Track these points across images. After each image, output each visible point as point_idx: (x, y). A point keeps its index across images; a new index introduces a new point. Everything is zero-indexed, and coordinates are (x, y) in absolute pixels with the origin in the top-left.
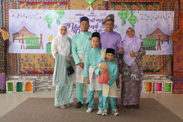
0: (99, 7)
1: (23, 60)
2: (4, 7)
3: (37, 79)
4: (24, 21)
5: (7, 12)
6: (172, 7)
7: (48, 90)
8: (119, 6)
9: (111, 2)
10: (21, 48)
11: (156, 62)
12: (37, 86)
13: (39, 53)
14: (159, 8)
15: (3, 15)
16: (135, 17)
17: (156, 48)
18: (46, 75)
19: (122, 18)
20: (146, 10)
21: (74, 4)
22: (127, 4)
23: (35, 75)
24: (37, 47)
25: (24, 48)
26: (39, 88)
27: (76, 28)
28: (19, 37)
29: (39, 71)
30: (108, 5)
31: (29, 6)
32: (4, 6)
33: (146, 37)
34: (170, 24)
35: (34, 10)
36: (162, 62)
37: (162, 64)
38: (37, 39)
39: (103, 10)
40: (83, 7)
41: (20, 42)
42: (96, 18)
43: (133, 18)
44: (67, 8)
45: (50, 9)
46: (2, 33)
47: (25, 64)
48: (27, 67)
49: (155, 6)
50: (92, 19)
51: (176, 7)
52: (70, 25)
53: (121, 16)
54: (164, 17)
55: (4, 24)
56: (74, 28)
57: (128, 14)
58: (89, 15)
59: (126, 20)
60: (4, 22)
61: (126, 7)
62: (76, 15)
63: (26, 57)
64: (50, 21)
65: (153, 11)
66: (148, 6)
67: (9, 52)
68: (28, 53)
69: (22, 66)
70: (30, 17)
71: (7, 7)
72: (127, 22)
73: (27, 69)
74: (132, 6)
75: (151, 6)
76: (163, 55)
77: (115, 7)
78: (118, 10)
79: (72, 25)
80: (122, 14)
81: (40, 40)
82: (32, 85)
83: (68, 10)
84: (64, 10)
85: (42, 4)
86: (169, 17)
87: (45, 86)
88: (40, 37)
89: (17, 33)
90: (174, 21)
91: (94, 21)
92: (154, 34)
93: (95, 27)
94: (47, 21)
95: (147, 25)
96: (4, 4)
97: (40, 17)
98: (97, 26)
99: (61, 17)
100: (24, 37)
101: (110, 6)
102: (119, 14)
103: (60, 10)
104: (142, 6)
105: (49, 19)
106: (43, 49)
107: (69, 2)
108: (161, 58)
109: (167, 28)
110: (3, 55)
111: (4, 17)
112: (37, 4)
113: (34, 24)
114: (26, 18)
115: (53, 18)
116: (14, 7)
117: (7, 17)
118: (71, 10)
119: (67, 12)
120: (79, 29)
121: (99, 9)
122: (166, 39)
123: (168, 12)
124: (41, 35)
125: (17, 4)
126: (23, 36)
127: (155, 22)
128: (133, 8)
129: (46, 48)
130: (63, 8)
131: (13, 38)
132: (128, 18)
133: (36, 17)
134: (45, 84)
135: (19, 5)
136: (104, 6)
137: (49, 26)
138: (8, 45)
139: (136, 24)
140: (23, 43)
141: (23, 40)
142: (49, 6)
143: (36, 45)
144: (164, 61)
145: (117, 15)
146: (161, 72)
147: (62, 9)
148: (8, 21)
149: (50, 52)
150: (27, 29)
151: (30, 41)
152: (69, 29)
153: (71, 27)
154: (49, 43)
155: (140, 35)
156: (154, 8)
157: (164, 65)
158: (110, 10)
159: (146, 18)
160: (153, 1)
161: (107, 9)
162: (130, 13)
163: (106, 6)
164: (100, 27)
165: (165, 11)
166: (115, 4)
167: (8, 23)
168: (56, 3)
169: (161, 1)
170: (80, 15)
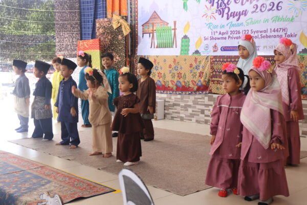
3: (167, 100)
7: (179, 119)
10: (151, 47)
12: (166, 111)
13: (171, 55)
18: (178, 93)
23: (164, 92)
25: (154, 47)
26: (168, 114)
27: (223, 5)
28: (148, 29)
29: (171, 85)
38: (170, 31)
41: (150, 36)
48: (156, 79)
55: (133, 10)
56: (221, 6)
60: (133, 6)
63: (155, 61)
67: (138, 54)
68: (157, 55)
81: (173, 31)
87: (176, 113)
88: (173, 27)
89: (146, 23)
100: (155, 28)
106: (176, 47)
113: (167, 5)
120: (227, 6)
124: (175, 23)
126: (153, 27)
129: (180, 46)
131: (143, 31)
134: (176, 109)
137: (185, 6)
138: (137, 43)
141: (153, 33)
143: (168, 41)
149: (186, 52)
150: (158, 14)
151: (162, 34)
152: (212, 8)
153: (215, 5)
154: (185, 37)
167: (137, 9)
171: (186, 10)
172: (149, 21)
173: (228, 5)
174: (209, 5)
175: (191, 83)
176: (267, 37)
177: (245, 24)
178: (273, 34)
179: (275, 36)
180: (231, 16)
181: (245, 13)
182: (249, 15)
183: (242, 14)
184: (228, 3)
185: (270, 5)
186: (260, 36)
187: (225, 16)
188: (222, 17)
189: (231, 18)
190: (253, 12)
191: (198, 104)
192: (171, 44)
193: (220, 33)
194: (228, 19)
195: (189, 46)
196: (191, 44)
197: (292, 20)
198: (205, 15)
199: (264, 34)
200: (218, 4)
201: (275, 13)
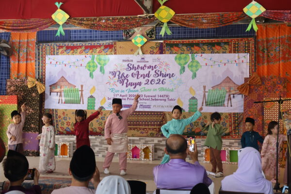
0: (152, 50)
1: (60, 117)
2: (40, 53)
4: (62, 69)
5: (44, 59)
8: (176, 48)
9: (166, 44)
10: (59, 103)
11: (224, 122)
14: (227, 51)
15: (39, 62)
16: (198, 62)
17: (226, 103)
19: (180, 64)
20: (211, 53)
21: (120, 47)
22: (186, 46)
25: (62, 103)
27: (123, 77)
28: (56, 89)
30: (163, 48)
31: (68, 51)
33: (212, 89)
34: (244, 71)
35: (75, 56)
36: (233, 122)
37: (233, 125)
38: (77, 92)
39: (156, 54)
40: (132, 50)
41: (57, 95)
42: (148, 65)
43: (195, 64)
44: (113, 52)
45: (92, 54)
46: (37, 85)
47: (62, 122)
48: (65, 126)
49: (224, 48)
50: (143, 66)
51: (252, 48)
52: (115, 74)
53: (179, 62)
54: (236, 61)
55: (40, 74)
56: (121, 78)
57: (187, 59)
58: (139, 61)
59: (185, 66)
60: (40, 71)
61: (186, 49)
62: (124, 61)
63: (64, 113)
64: (92, 69)
65: (221, 54)
66: (213, 48)
67: (45, 108)
68: (66, 109)
69: (60, 125)
70: (70, 64)
71: (44, 53)
72: (187, 69)
73: (65, 128)
74: (192, 48)
75: (217, 47)
76: (234, 114)
77: (171, 50)
78: (176, 53)
79: (118, 73)
80: (180, 58)
81: (80, 92)
82: (68, 147)
83: (114, 56)
84: (109, 56)
85: (83, 48)
86: (243, 61)
88: (80, 89)
89: (54, 84)
90: (250, 67)
91: (145, 68)
92: (223, 85)
94: (89, 70)
95: (213, 73)
96: (41, 50)
97: (81, 65)
98: (149, 74)
100: (62, 89)
101: (165, 48)
102: (176, 58)
103: (105, 55)
104: (206, 47)
105: (91, 67)
106: (83, 103)
107: (115, 46)
108: (231, 117)
109: (240, 76)
110: (37, 111)
111: (40, 65)
112: (77, 49)
113: (74, 73)
114: (65, 65)
115: (95, 65)
116: (52, 53)
117: (44, 65)
118: (117, 55)
120: (126, 78)
121: (152, 53)
123: (241, 55)
124: (82, 86)
125: (56, 48)
126: (61, 88)
128: (195, 51)
129: (87, 103)
130: (108, 53)
131: (50, 90)
132: (187, 64)
133: (76, 64)
135: (57, 50)
136: (158, 49)
137: (91, 75)
138: (44, 99)
139: (198, 71)
140: (61, 97)
141: (61, 92)
142: (91, 51)
144: (235, 121)
145: (174, 60)
146: (232, 136)
148: (45, 69)
149: (92, 107)
150: (66, 79)
151: (69, 94)
152: (114, 78)
153: (117, 77)
154: (91, 97)
155: (204, 86)
156: (222, 50)
157: (235, 127)
158: (165, 53)
159: (212, 63)
160: (221, 41)
161: (161, 53)
162: (191, 57)
163: (160, 49)
164: (152, 76)
165: (237, 54)
166: (171, 46)
167: (45, 73)
168: (100, 46)
169: (231, 41)
170: (128, 61)
171: (93, 78)
172: (57, 83)
174: (112, 77)
175: (97, 129)
176: (156, 100)
177: (140, 91)
178: (160, 98)
179: (161, 100)
181: (140, 84)
182: (143, 85)
183: (138, 84)
184: (127, 76)
185: (157, 80)
186: (150, 99)
187: (125, 85)
188: (123, 85)
189: (129, 87)
190: (145, 84)
191: (104, 144)
192: (78, 101)
193: (121, 95)
194: (127, 86)
195: (94, 103)
196: (96, 101)
197: (172, 90)
198: (109, 83)
199: (153, 98)
200: (119, 76)
201: (161, 85)
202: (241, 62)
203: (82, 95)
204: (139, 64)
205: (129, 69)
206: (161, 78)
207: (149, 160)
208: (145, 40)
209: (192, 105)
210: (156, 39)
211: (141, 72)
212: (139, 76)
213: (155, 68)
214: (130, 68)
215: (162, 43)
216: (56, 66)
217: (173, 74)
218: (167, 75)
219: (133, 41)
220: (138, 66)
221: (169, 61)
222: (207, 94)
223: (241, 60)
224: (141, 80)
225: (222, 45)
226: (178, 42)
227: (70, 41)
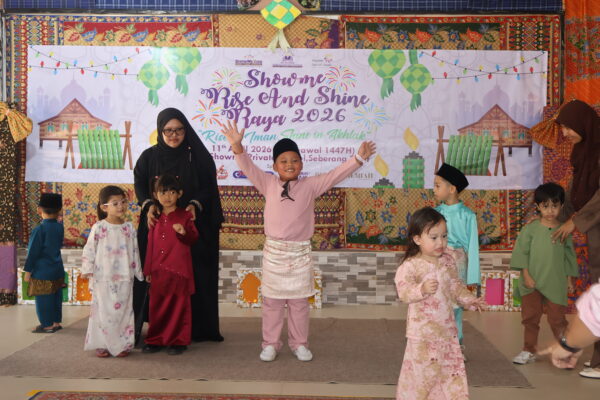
0: (310, 37)
1: (68, 202)
2: (13, 38)
4: (73, 82)
5: (23, 54)
6: (541, 39)
8: (371, 35)
9: (347, 23)
10: (65, 167)
11: (489, 212)
13: (120, 182)
14: (498, 42)
15: (9, 63)
16: (425, 70)
17: (491, 167)
19: (381, 74)
20: (458, 48)
21: (230, 29)
22: (398, 31)
24: (114, 161)
25: (74, 167)
27: (237, 103)
28: (57, 131)
30: (338, 33)
31: (91, 35)
32: (13, 34)
33: (458, 133)
34: (536, 93)
35: (108, 48)
36: (508, 211)
38: (114, 139)
39: (321, 47)
40: (259, 37)
41: (60, 146)
42: (301, 74)
43: (417, 74)
44: (210, 41)
45: (155, 45)
46: (9, 120)
47: (74, 215)
48: (82, 226)
49: (487, 37)
50: (288, 76)
51: (554, 39)
52: (217, 94)
53: (378, 68)
54: (516, 70)
55: (13, 92)
56: (232, 105)
57: (400, 61)
58: (279, 63)
59: (394, 78)
60: (13, 84)
61: (395, 38)
62: (238, 63)
63: (79, 193)
64: (154, 81)
65: (481, 52)
66: (463, 37)
67: (27, 179)
68: (85, 182)
69: (67, 224)
70: (95, 69)
71: (23, 39)
72: (397, 85)
73: (81, 232)
74: (412, 36)
75: (472, 35)
76: (513, 192)
77: (359, 39)
78: (370, 47)
79: (223, 94)
80: (381, 60)
81: (123, 141)
83: (212, 49)
84: (201, 49)
85: (131, 29)
86: (532, 69)
88: (125, 133)
89: (52, 119)
90: (548, 83)
91: (292, 81)
92: (485, 125)
93: (297, 101)
94: (146, 84)
95: (462, 95)
96: (13, 30)
97: (126, 71)
98: (303, 97)
99: (189, 70)
100: (74, 132)
101: (344, 35)
102: (371, 59)
103: (188, 47)
104: (444, 34)
105: (151, 75)
107: (215, 24)
108: (505, 199)
109: (524, 103)
110: (9, 186)
111: (13, 69)
112: (115, 31)
113: (107, 91)
114: (83, 72)
115: (164, 71)
116: (46, 39)
117: (23, 69)
118: (221, 49)
119: (209, 52)
120: (245, 106)
121: (311, 44)
122: (523, 140)
123: (529, 54)
124: (128, 125)
125: (55, 28)
126: (70, 128)
127: (488, 85)
128: (418, 43)
130: (197, 42)
131: (41, 135)
132: (400, 73)
133: (112, 67)
135: (59, 32)
136: (326, 35)
137: (152, 97)
138: (25, 157)
139: (425, 91)
140: (72, 151)
141: (70, 141)
142: (152, 36)
143: (111, 157)
144: (514, 209)
145: (367, 64)
146: (506, 245)
147: (194, 45)
148: (25, 81)
150: (85, 106)
151: (93, 143)
152: (213, 105)
153: (221, 102)
155: (439, 127)
156: (483, 43)
157: (514, 224)
158: (344, 46)
159: (458, 72)
160: (482, 19)
161: (335, 45)
162: (407, 58)
163: (330, 36)
164: (311, 100)
165: (518, 53)
166: (360, 28)
167: (25, 89)
168: (175, 25)
169: (506, 20)
170: (250, 63)
172: (58, 116)
173: (247, 103)
174: (208, 102)
176: (321, 159)
178: (331, 155)
179: (334, 160)
180: (253, 122)
181: (280, 120)
182: (287, 124)
183: (275, 121)
184: (246, 101)
185: (325, 112)
186: (307, 158)
187: (241, 121)
189: (253, 127)
190: (294, 120)
192: (117, 163)
194: (246, 126)
199: (315, 155)
200: (226, 101)
201: (334, 125)
202: (529, 71)
203: (127, 146)
204: (278, 70)
205: (254, 83)
206: (333, 106)
207: (315, 307)
208: (296, 12)
209: (411, 171)
210: (322, 11)
211: (284, 91)
212: (279, 101)
213: (319, 81)
214: (253, 80)
215: (336, 21)
216: (55, 73)
217: (364, 97)
218: (350, 99)
219: (265, 13)
220: (276, 75)
221: (354, 65)
222: (446, 146)
223: (528, 66)
224: (283, 110)
225: (484, 29)
226: (376, 21)
227: (95, 10)
